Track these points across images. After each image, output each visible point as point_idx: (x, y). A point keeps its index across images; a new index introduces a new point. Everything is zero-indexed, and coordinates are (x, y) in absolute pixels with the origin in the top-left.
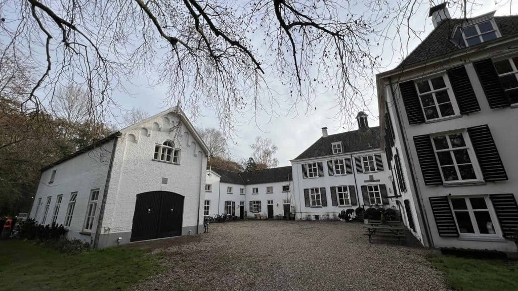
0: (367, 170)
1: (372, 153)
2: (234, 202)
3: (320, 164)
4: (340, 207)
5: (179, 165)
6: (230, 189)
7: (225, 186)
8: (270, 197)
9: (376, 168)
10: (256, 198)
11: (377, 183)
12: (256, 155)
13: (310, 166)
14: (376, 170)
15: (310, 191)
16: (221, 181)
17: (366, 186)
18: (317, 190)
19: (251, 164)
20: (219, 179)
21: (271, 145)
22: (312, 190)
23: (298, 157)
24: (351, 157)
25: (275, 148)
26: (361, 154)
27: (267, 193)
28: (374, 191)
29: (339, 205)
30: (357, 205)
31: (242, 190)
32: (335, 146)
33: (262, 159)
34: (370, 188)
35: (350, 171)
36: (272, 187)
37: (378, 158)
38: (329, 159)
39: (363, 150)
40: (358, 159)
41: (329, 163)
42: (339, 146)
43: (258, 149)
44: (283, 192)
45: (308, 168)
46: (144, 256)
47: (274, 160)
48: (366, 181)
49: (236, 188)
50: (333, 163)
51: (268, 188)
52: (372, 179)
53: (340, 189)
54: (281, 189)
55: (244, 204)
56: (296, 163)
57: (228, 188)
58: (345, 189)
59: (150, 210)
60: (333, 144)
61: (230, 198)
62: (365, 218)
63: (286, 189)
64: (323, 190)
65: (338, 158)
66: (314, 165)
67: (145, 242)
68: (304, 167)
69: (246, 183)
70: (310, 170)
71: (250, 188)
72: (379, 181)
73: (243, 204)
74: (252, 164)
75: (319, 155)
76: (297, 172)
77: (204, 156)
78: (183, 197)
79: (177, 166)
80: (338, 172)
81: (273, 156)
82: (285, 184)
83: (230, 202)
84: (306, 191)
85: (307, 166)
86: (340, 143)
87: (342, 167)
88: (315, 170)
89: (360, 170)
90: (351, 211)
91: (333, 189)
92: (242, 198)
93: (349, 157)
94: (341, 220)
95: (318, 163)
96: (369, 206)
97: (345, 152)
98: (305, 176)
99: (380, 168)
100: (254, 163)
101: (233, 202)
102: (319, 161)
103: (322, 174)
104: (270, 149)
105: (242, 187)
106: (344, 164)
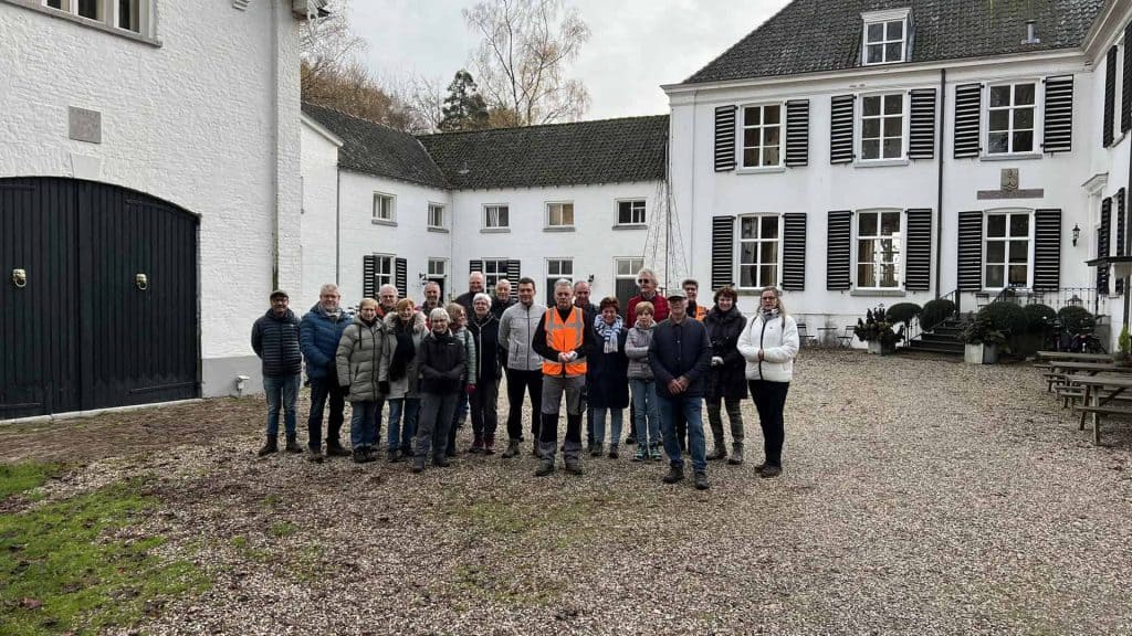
0: (999, 144)
1: (1035, 71)
2: (401, 263)
3: (800, 111)
4: (856, 295)
5: (155, 46)
6: (383, 204)
7: (361, 190)
8: (560, 245)
9: (1038, 139)
10: (497, 247)
11: (1030, 206)
12: (494, 63)
13: (752, 114)
14: (1037, 148)
15: (737, 226)
16: (344, 165)
17: (980, 214)
18: (770, 225)
19: (464, 101)
20: (332, 155)
21: (561, 17)
22: (748, 221)
23: (699, 74)
24: (944, 83)
25: (576, 31)
26: (988, 74)
27: (546, 230)
28: (1008, 238)
29: (855, 287)
30: (927, 288)
31: (436, 212)
32: (875, 31)
33: (518, 78)
34: (997, 223)
35: (923, 146)
36: (568, 208)
37: (1060, 94)
38: (842, 90)
39: (997, 54)
40: (969, 97)
41: (841, 107)
42: (895, 29)
43: (504, 30)
44: (615, 228)
45: (740, 127)
46: (37, 498)
47: (572, 88)
48: (982, 195)
49: (412, 201)
50: (858, 106)
51: (552, 207)
52: (1010, 188)
53: (868, 222)
54: (612, 214)
55: (447, 270)
56: (691, 99)
57: (376, 197)
58: (891, 222)
59: (22, 273)
60: (869, 18)
61: (386, 243)
62: (973, 341)
63: (629, 214)
64: (797, 223)
65: (880, 86)
66: (772, 113)
67: (22, 428)
68: (724, 118)
69: (453, 184)
70: (751, 137)
71: (472, 204)
72: (1039, 193)
73: (440, 271)
74: (467, 107)
75: (799, 68)
76: (691, 142)
77: (282, 11)
78: (194, 220)
79: (144, 52)
80: (870, 150)
81: (567, 70)
82: (630, 192)
83: (387, 262)
84: (722, 227)
85: (740, 116)
86: (901, 15)
87: (894, 126)
88: (772, 135)
89: (967, 146)
90: (904, 313)
91: (838, 222)
92: (436, 246)
93: (930, 82)
94: (865, 345)
95: (788, 105)
96: (981, 295)
97: (916, 57)
98: (723, 161)
99: (1059, 137)
100: (478, 98)
101: (398, 260)
102: (796, 94)
103: (799, 155)
104: (556, 34)
105: (437, 197)
106: (906, 113)
